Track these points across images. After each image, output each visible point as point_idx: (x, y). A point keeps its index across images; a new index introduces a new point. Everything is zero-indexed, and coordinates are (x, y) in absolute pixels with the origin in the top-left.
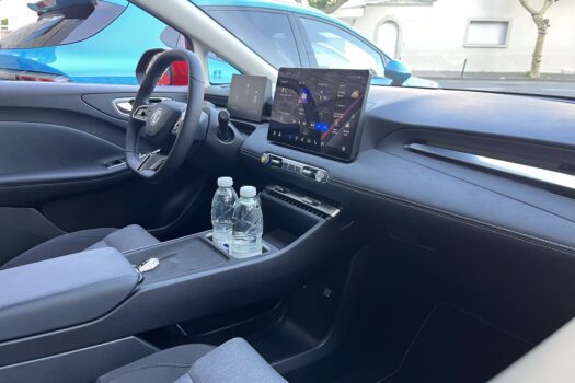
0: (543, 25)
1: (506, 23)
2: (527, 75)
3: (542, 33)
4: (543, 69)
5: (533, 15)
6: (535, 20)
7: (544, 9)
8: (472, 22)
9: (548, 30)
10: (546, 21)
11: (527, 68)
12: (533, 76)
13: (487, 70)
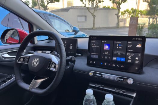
0: (94, 16)
1: (86, 16)
2: (92, 28)
3: (94, 18)
4: (96, 27)
5: (92, 14)
6: (92, 15)
7: (94, 12)
8: (78, 16)
9: (95, 17)
10: (95, 15)
11: (92, 27)
12: (94, 28)
13: (83, 28)
